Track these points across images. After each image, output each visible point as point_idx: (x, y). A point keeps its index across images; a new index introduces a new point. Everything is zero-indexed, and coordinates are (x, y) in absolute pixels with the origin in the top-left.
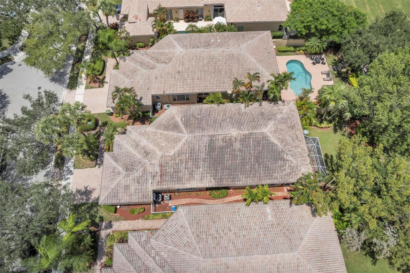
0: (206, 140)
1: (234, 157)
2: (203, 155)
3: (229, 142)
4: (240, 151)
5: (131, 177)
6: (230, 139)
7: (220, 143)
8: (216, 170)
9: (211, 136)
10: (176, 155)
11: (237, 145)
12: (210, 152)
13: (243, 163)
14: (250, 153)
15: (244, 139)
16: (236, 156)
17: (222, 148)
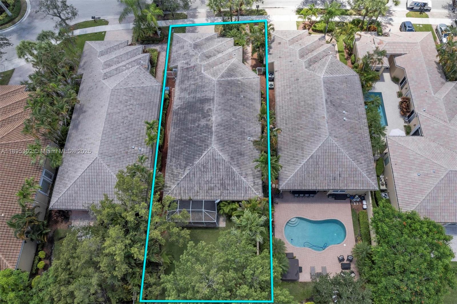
0: (210, 95)
1: (194, 121)
2: (198, 95)
3: (206, 115)
4: (198, 126)
5: (189, 48)
6: (209, 115)
7: (206, 107)
8: (185, 108)
9: (213, 99)
10: (201, 75)
11: (203, 122)
12: (200, 100)
13: (187, 130)
14: (195, 135)
15: (208, 128)
16: (194, 123)
17: (202, 110)
